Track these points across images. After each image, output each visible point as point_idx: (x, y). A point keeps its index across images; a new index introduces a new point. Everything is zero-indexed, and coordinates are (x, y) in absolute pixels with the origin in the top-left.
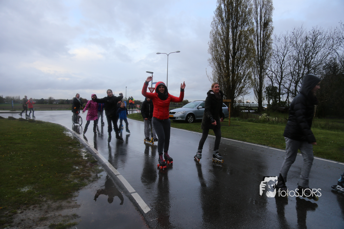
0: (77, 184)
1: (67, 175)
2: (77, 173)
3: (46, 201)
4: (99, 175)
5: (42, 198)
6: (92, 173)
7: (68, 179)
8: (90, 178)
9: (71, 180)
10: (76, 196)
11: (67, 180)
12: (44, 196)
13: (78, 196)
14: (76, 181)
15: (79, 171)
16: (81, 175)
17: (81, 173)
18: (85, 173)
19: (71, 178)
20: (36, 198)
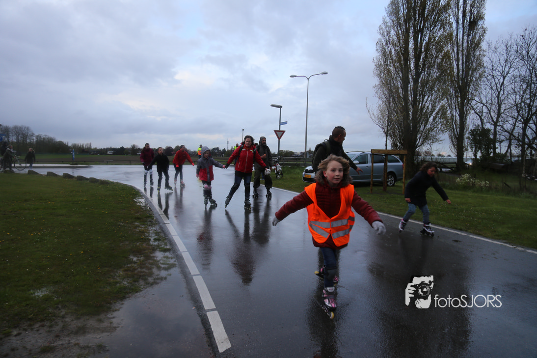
0: (125, 288)
1: (115, 270)
2: (131, 269)
3: (63, 317)
4: (163, 273)
5: (60, 309)
6: (155, 270)
7: (114, 279)
8: (149, 278)
9: (118, 280)
10: (116, 310)
11: (112, 280)
12: (64, 307)
13: (119, 310)
14: (125, 283)
15: (135, 265)
16: (136, 272)
17: (137, 269)
18: (144, 270)
19: (119, 276)
20: (50, 310)
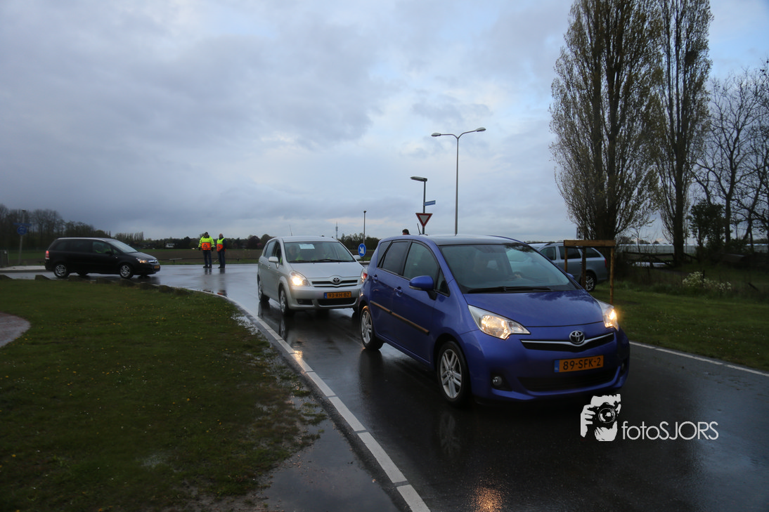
0: (267, 453)
1: (244, 426)
2: (266, 424)
3: (197, 498)
4: (313, 430)
5: (188, 487)
6: (298, 424)
7: (247, 439)
8: (295, 437)
9: (253, 441)
10: (265, 487)
11: (244, 441)
12: (193, 483)
14: (264, 445)
15: (269, 418)
16: (274, 428)
17: (274, 424)
18: (283, 424)
19: (252, 435)
